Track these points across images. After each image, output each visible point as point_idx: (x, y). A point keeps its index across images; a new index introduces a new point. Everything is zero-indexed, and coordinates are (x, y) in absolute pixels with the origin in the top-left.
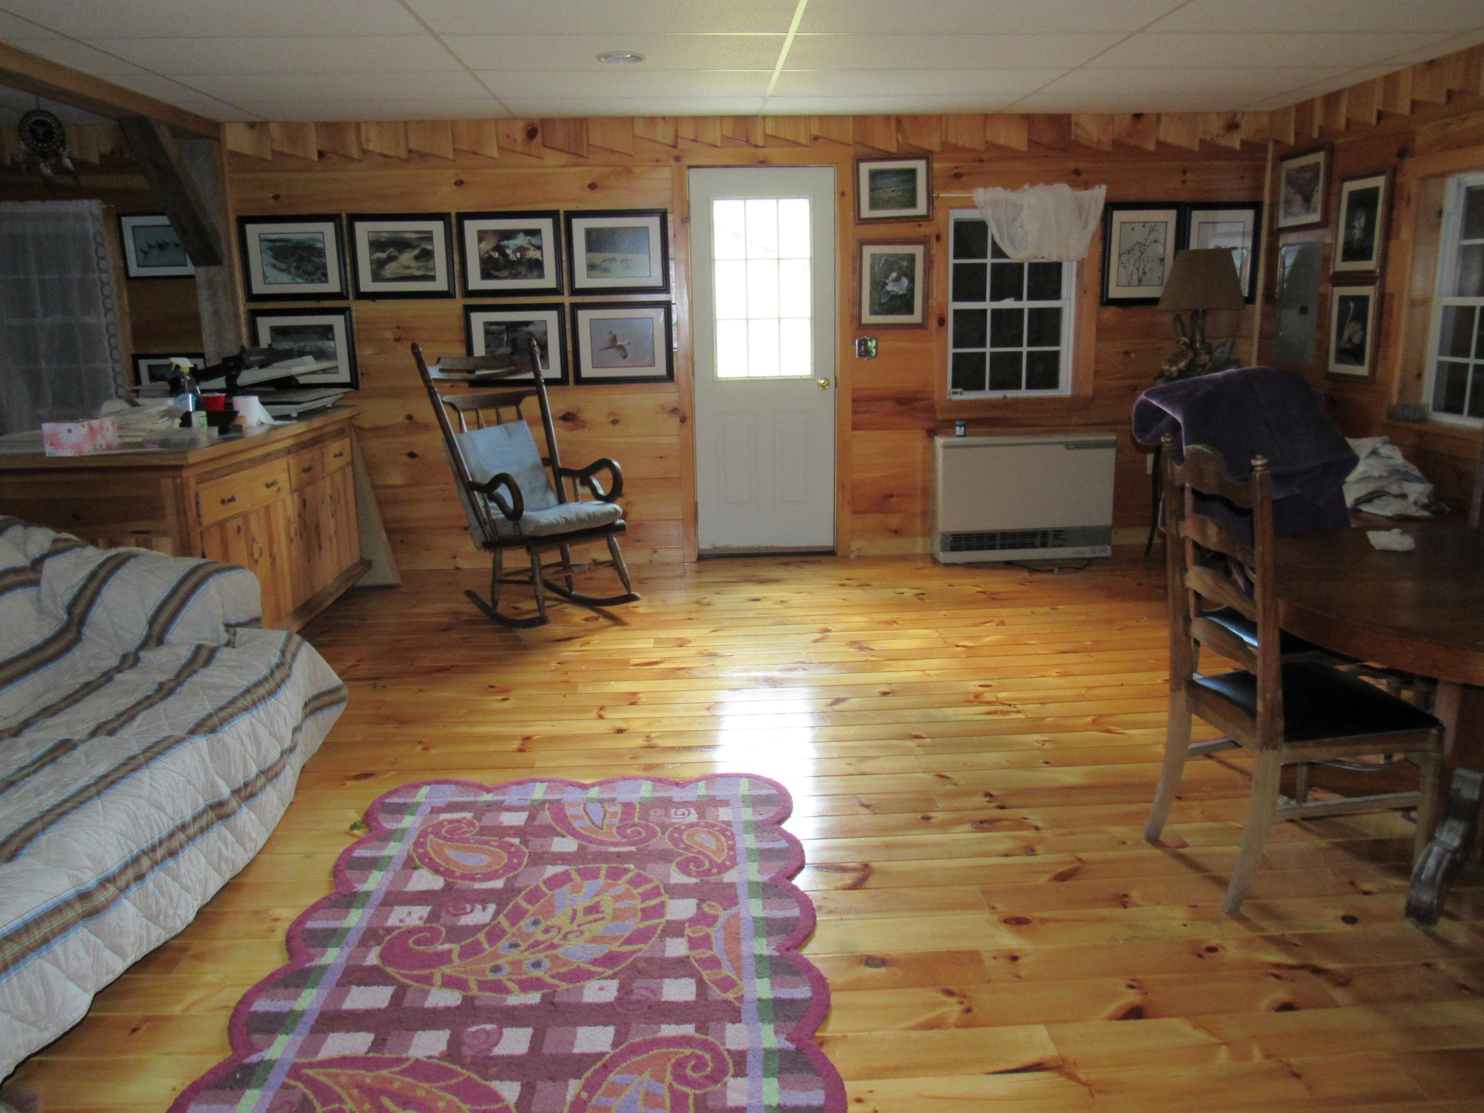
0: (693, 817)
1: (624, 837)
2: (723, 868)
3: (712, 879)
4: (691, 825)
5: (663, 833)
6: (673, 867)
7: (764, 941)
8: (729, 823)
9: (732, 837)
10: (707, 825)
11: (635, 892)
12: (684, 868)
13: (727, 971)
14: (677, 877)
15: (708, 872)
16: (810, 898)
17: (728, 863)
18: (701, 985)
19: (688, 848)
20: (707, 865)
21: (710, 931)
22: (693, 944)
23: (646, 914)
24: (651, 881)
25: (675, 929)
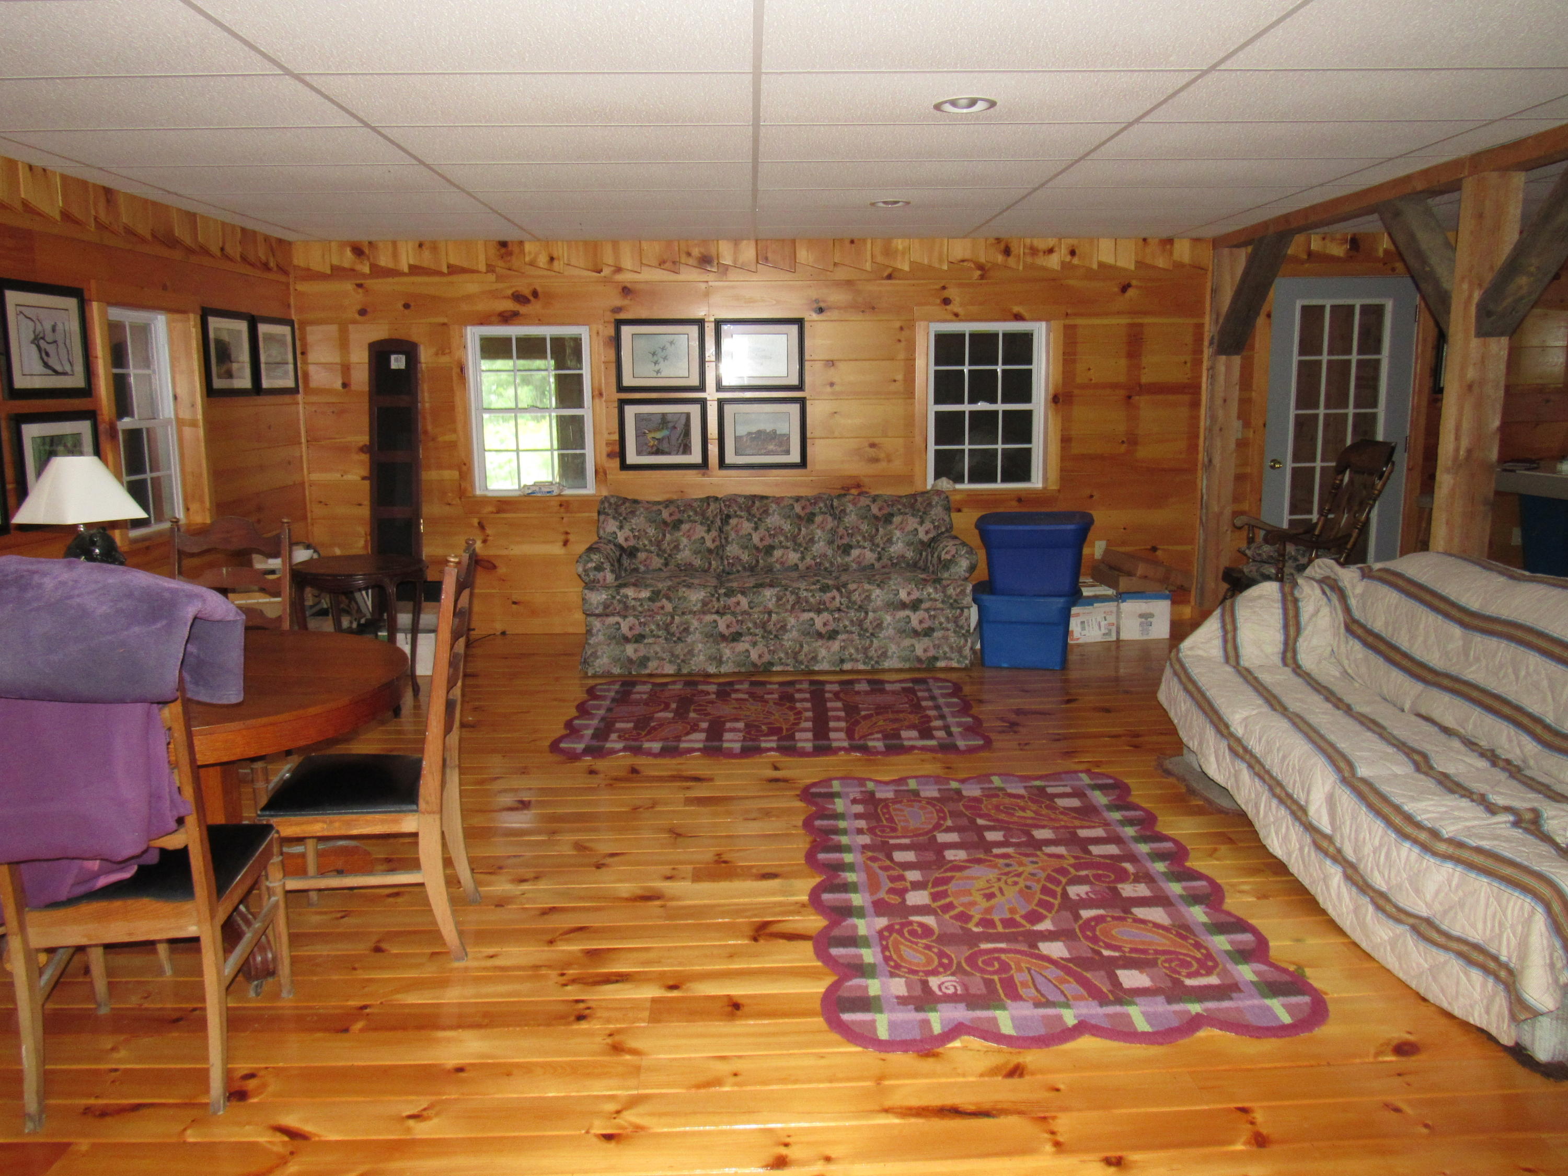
0: (934, 982)
1: (998, 959)
2: (890, 928)
3: (898, 920)
4: (934, 973)
5: (959, 964)
6: (937, 931)
7: (850, 880)
8: (892, 975)
9: (887, 959)
10: (915, 972)
11: (961, 909)
12: (927, 931)
13: (875, 865)
14: (930, 921)
15: (903, 925)
16: (813, 911)
17: (886, 934)
18: (891, 859)
19: (928, 947)
20: (905, 931)
21: (891, 885)
22: (902, 878)
23: (944, 894)
24: (951, 917)
25: (916, 886)
